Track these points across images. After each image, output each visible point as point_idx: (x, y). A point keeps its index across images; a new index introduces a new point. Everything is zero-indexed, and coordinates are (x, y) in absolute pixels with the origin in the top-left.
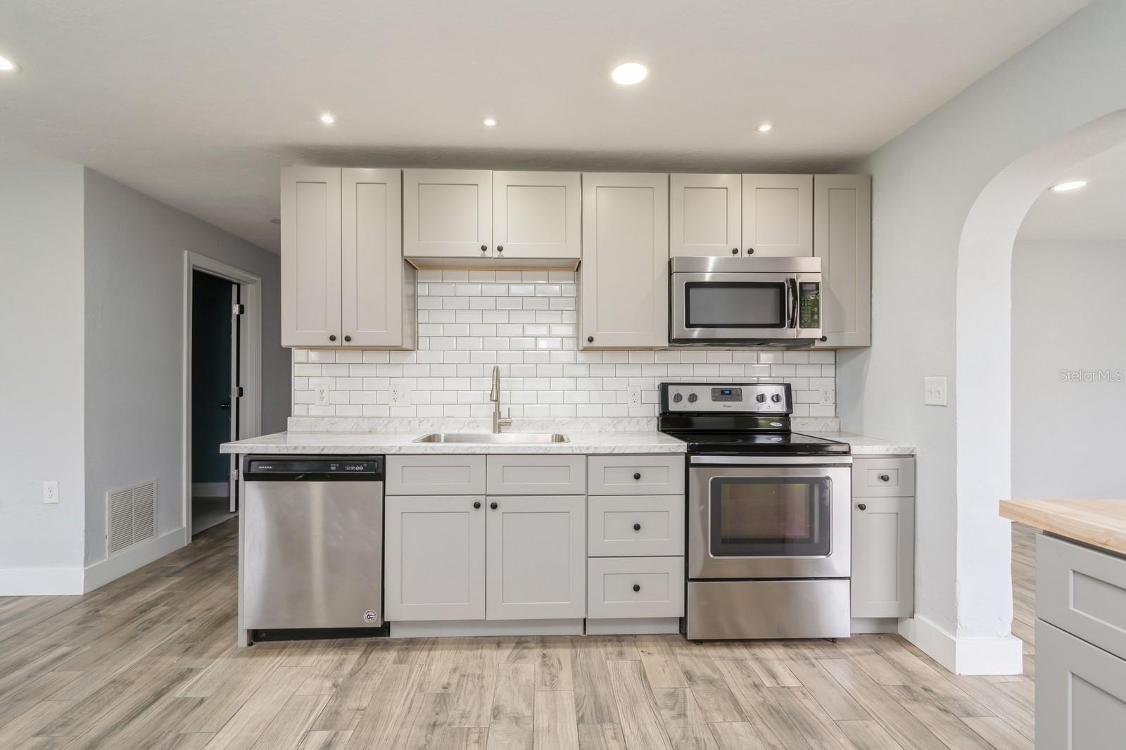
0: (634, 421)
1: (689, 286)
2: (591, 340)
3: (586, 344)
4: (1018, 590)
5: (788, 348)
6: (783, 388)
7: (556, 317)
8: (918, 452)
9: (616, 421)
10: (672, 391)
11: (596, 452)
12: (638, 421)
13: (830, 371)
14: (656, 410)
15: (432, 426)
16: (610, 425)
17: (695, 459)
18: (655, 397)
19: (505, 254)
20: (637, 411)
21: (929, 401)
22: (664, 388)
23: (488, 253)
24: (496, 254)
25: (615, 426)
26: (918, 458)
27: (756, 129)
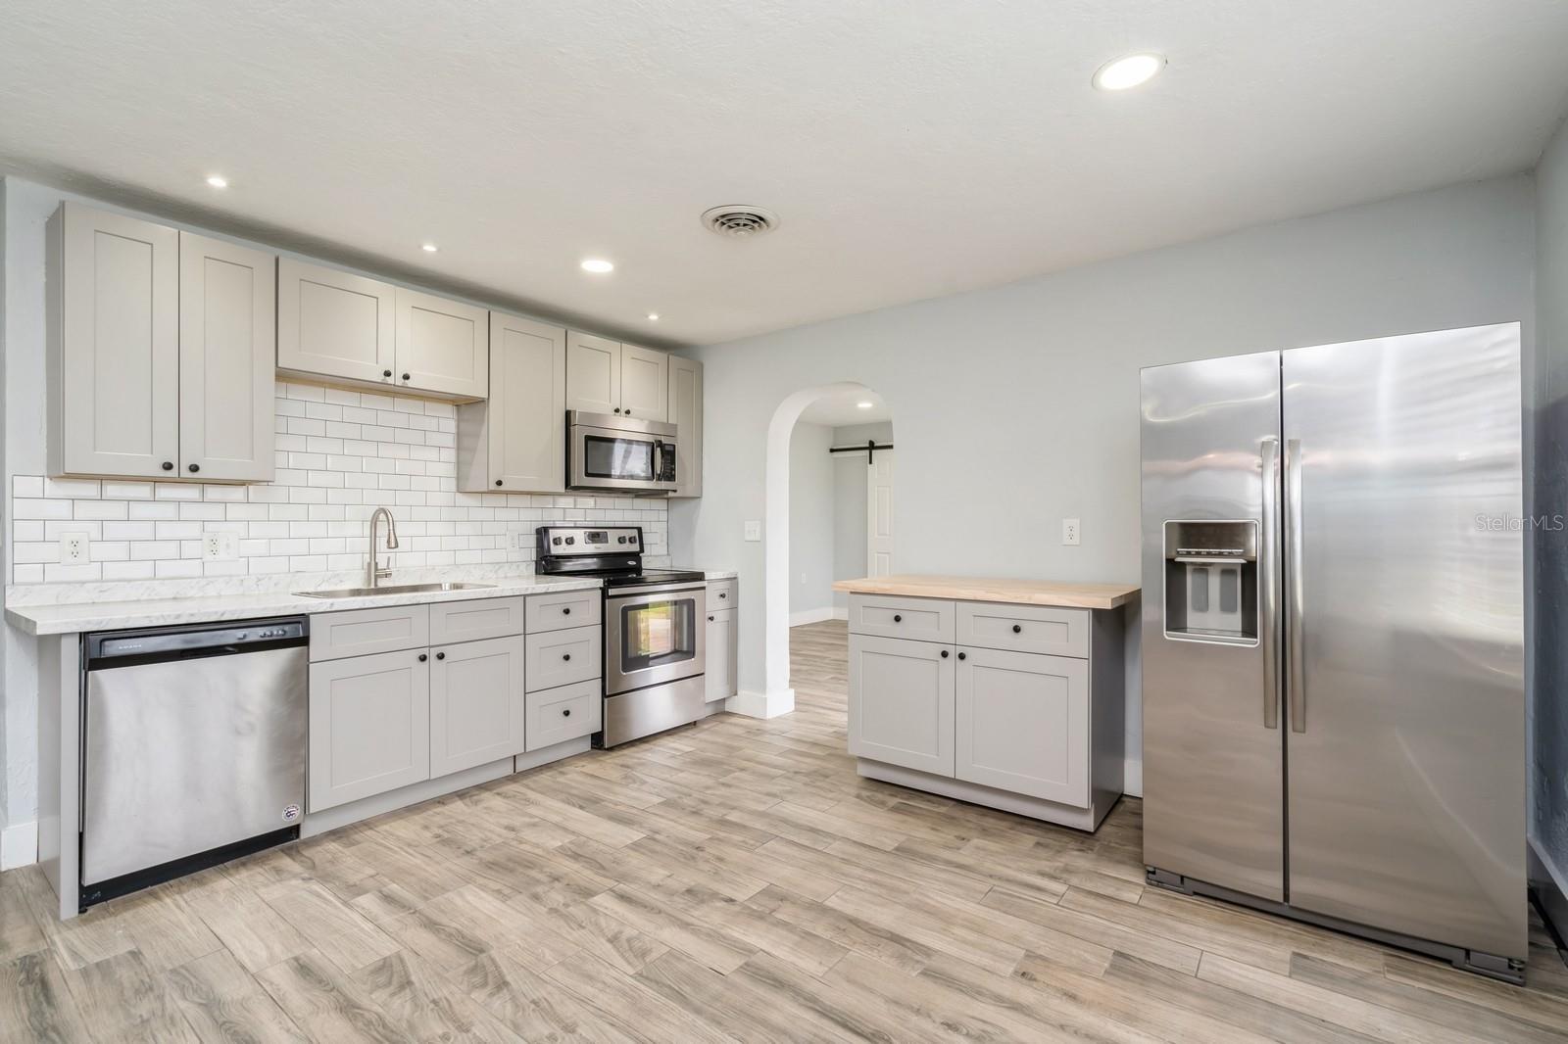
0: (514, 566)
1: (588, 438)
2: (499, 483)
3: (493, 487)
4: (794, 658)
5: (637, 496)
6: (636, 531)
7: (432, 454)
8: (739, 575)
9: (497, 567)
10: (553, 534)
11: (534, 592)
12: (518, 566)
13: (664, 516)
14: (532, 555)
15: (275, 584)
16: (491, 571)
17: (612, 592)
18: (532, 541)
19: (410, 383)
20: (515, 556)
21: (748, 538)
22: (542, 533)
23: (390, 380)
24: (400, 382)
25: (496, 572)
26: (740, 580)
27: (647, 317)
